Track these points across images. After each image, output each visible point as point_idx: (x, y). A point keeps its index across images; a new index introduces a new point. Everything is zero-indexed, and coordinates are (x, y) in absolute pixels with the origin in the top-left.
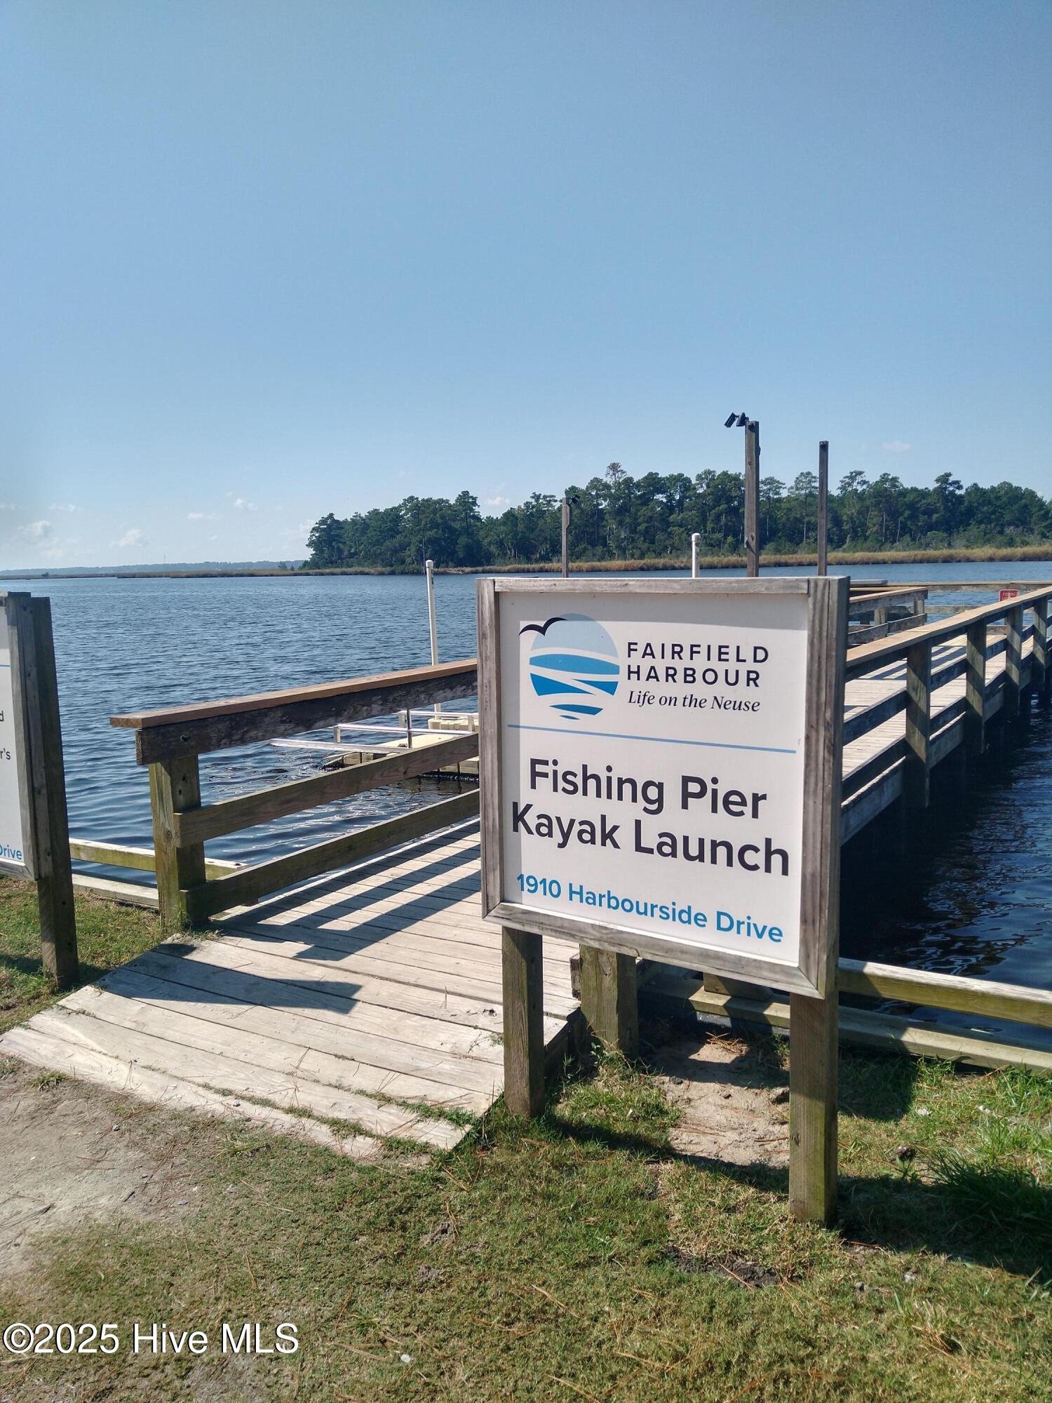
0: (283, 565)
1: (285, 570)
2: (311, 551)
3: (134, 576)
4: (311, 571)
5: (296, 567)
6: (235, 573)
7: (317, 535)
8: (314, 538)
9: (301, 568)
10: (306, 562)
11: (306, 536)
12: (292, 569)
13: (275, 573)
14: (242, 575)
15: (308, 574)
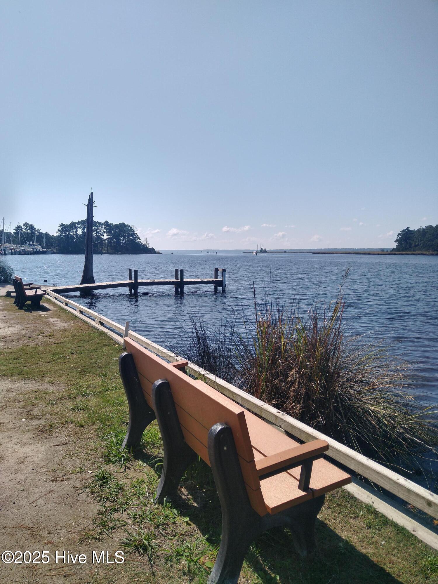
0: (383, 250)
1: (383, 252)
2: (396, 244)
3: (319, 253)
4: (397, 253)
5: (389, 251)
6: (362, 252)
7: (400, 237)
8: (399, 238)
9: (391, 251)
10: (394, 249)
11: (395, 237)
12: (387, 252)
13: (380, 253)
14: (365, 254)
15: (395, 254)
